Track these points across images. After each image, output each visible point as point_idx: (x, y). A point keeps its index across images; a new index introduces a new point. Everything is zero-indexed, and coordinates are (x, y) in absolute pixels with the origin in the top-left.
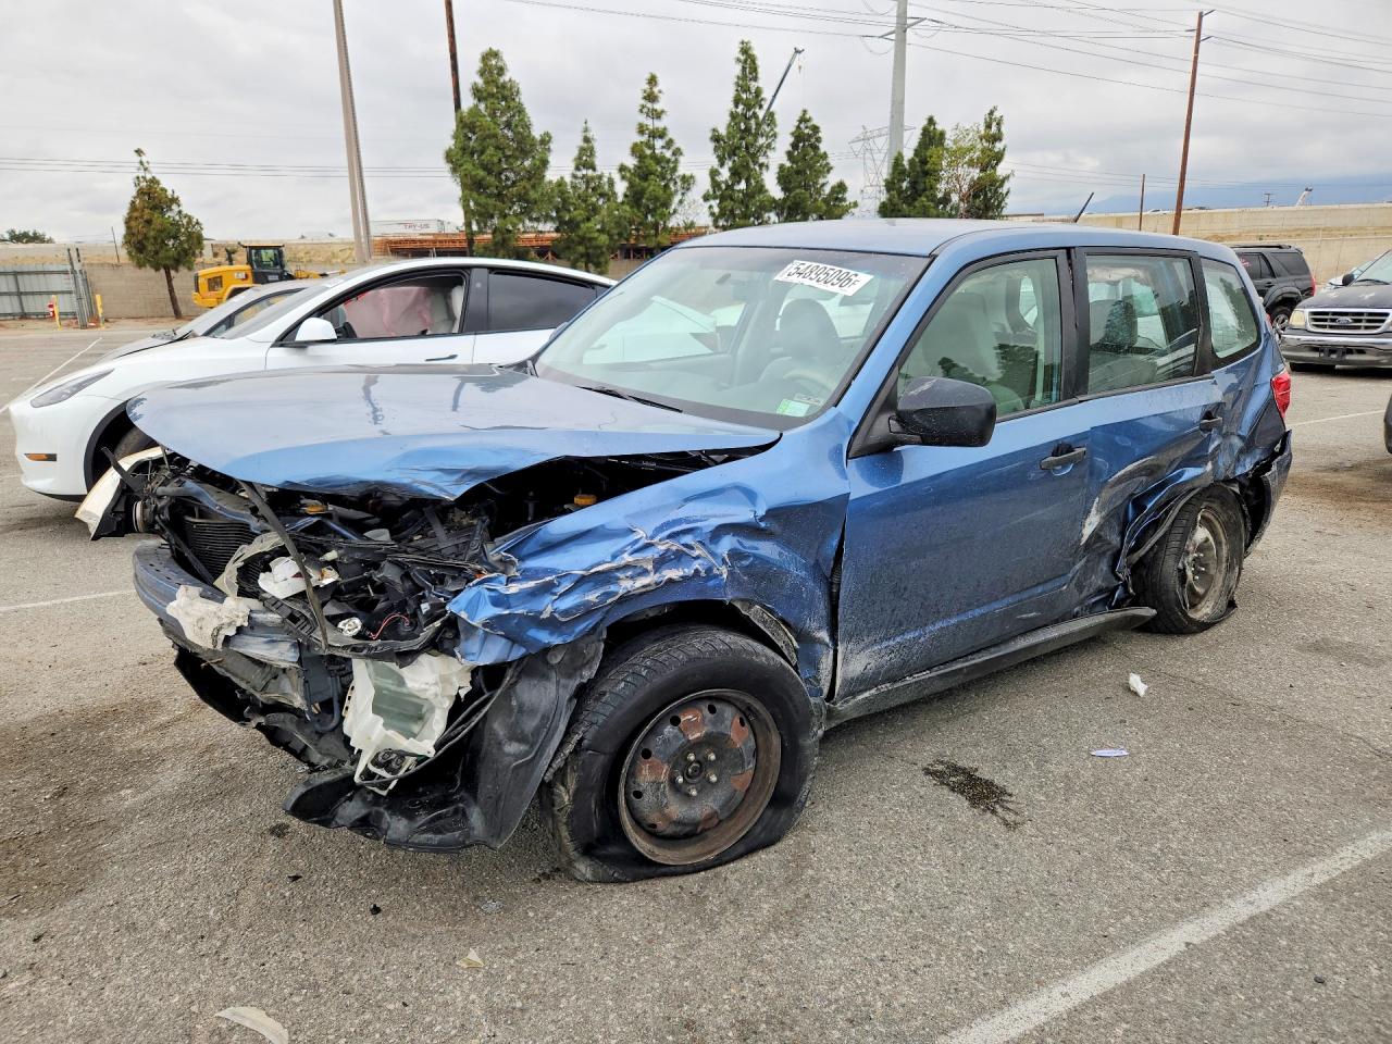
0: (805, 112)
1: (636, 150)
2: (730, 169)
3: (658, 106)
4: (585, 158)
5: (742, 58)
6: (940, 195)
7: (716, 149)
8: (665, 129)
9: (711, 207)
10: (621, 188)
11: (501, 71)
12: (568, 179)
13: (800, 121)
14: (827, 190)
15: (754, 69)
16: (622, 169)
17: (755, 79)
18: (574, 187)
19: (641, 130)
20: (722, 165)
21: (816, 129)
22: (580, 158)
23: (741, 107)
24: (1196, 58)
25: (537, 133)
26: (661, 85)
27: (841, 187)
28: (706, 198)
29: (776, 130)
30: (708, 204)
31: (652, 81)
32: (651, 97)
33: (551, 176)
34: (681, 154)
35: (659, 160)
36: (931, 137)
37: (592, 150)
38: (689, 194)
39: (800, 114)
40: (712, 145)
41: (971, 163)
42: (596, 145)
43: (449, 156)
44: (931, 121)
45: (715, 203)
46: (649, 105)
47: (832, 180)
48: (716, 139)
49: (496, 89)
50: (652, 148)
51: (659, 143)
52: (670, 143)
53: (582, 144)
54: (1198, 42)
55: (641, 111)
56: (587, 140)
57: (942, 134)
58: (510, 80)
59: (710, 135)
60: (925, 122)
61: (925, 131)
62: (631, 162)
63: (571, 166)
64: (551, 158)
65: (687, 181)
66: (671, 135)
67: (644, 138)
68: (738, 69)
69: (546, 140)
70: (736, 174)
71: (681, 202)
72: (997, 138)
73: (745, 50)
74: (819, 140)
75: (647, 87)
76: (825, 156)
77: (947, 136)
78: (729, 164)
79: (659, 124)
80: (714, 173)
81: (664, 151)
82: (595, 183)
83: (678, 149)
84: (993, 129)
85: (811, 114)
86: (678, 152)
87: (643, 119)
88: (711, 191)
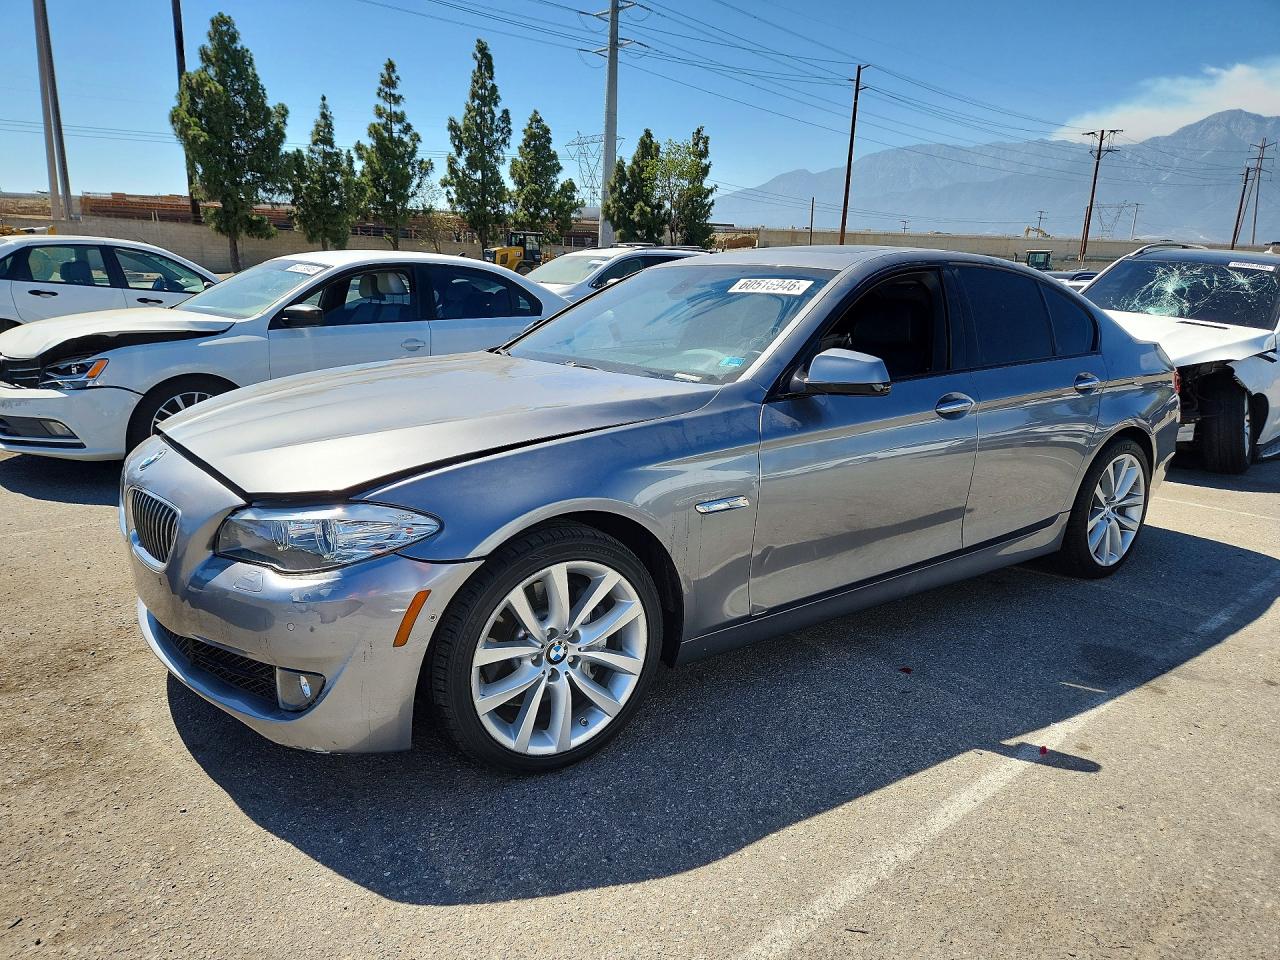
0: (536, 112)
1: (374, 132)
2: (467, 159)
3: (394, 93)
4: (324, 133)
5: (479, 56)
6: (655, 202)
7: (453, 138)
8: (403, 114)
9: (448, 192)
10: (359, 166)
11: (234, 38)
12: (305, 152)
13: (532, 121)
14: (558, 187)
15: (490, 67)
16: (359, 148)
17: (491, 78)
18: (311, 160)
19: (379, 113)
20: (459, 154)
21: (547, 131)
22: (317, 134)
23: (477, 102)
24: (855, 104)
25: (271, 103)
26: (399, 72)
27: (570, 187)
28: (445, 183)
29: (511, 127)
30: (445, 190)
31: (390, 66)
32: (390, 83)
33: (287, 148)
34: (419, 140)
35: (396, 143)
36: (647, 147)
37: (329, 126)
38: (427, 178)
40: (448, 134)
41: (681, 176)
42: (335, 124)
43: (174, 118)
44: (648, 134)
45: (452, 189)
46: (387, 90)
47: (561, 178)
48: (453, 127)
49: (228, 55)
50: (390, 131)
51: (396, 128)
52: (408, 128)
53: (319, 118)
54: (857, 90)
55: (379, 95)
56: (324, 116)
57: (657, 149)
58: (242, 48)
59: (447, 124)
60: (643, 134)
61: (642, 139)
62: (368, 142)
63: (308, 141)
64: (287, 131)
65: (426, 168)
66: (409, 120)
67: (383, 120)
68: (476, 64)
69: (284, 112)
70: (472, 163)
71: (419, 186)
72: (704, 154)
73: (482, 49)
74: (549, 140)
75: (384, 72)
76: (554, 156)
77: (661, 150)
78: (466, 153)
79: (396, 109)
80: (452, 162)
81: (403, 136)
82: (333, 160)
83: (416, 135)
84: (700, 146)
85: (541, 115)
86: (416, 138)
87: (381, 103)
88: (449, 178)
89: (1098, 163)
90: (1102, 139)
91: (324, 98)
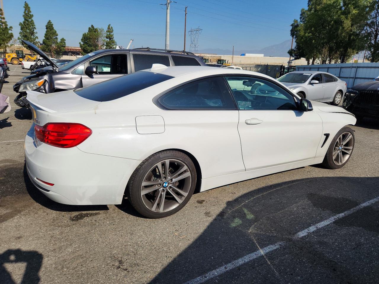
3: (2, 16)
8: (6, 22)
13: (48, 23)
15: (29, 10)
17: (31, 12)
21: (53, 25)
27: (63, 40)
28: (19, 39)
35: (4, 29)
36: (92, 30)
39: (48, 21)
40: (20, 27)
44: (92, 26)
48: (20, 24)
51: (3, 25)
52: (6, 25)
57: (95, 29)
61: (89, 28)
68: (24, 9)
72: (112, 32)
73: (26, 5)
79: (3, 21)
80: (20, 33)
84: (110, 30)
85: (51, 21)
86: (11, 27)
88: (20, 37)
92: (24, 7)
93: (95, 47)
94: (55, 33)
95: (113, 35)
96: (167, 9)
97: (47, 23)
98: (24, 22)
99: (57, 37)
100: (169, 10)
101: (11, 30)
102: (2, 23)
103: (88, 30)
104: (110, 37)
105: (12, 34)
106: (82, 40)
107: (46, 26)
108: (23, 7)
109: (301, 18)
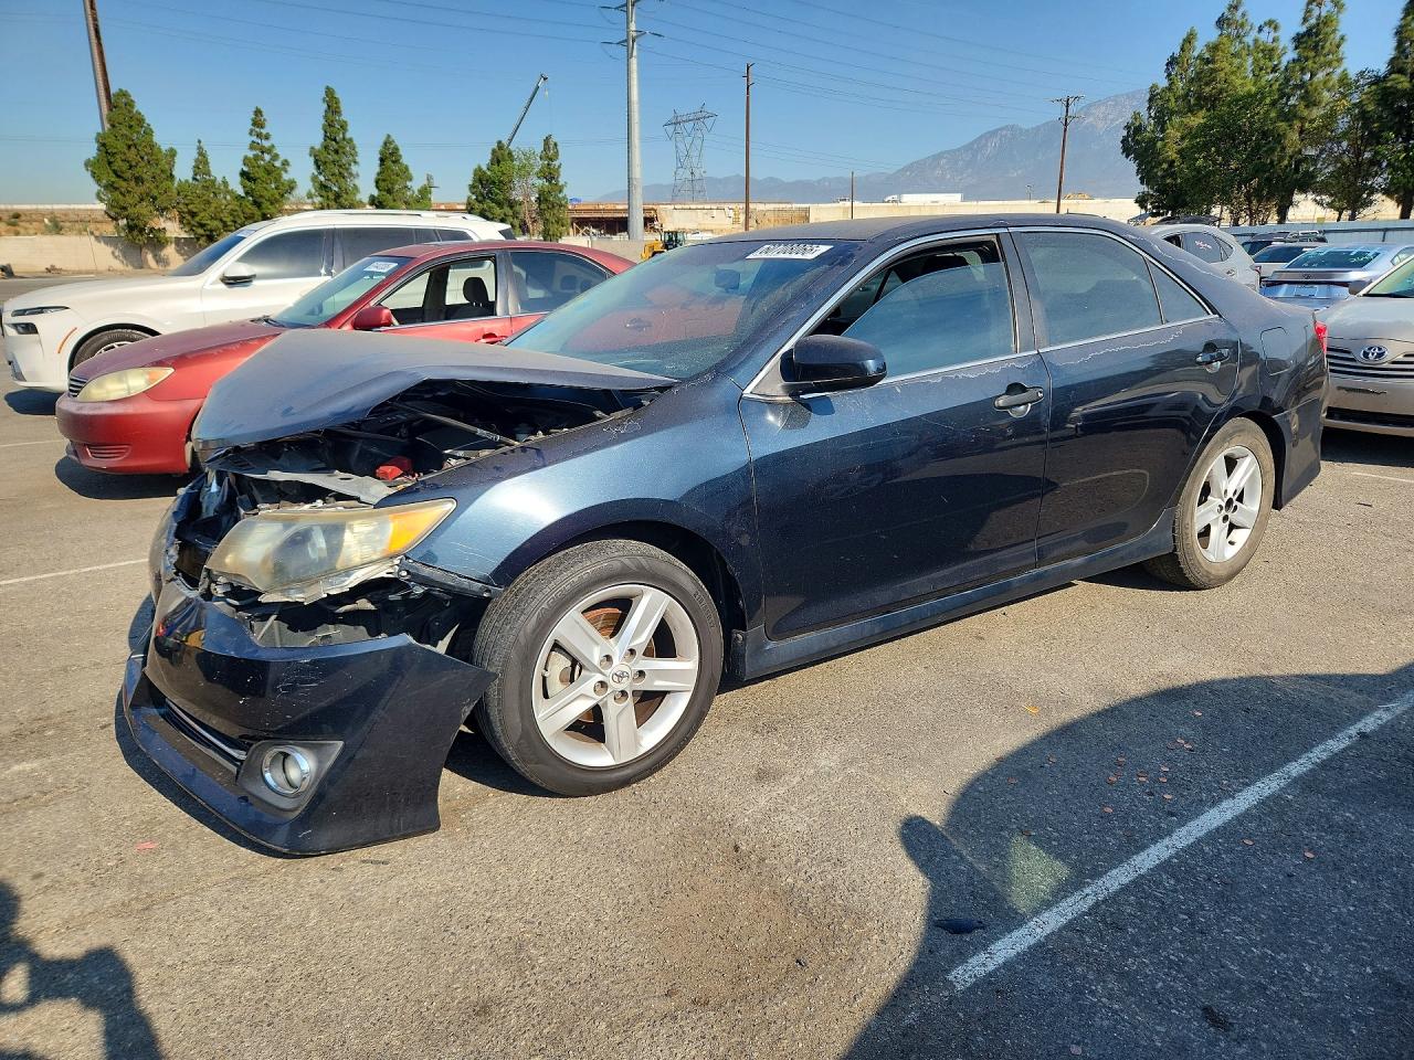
0: (389, 136)
1: (246, 161)
3: (264, 131)
4: (201, 164)
5: (327, 98)
7: (316, 162)
8: (273, 146)
10: (237, 187)
11: (130, 104)
12: (190, 182)
13: (385, 144)
15: (338, 107)
17: (339, 114)
19: (251, 148)
20: (320, 173)
21: (397, 149)
22: (197, 167)
25: (164, 148)
26: (266, 115)
28: (310, 196)
31: (258, 112)
32: (258, 124)
34: (288, 164)
35: (270, 171)
36: (500, 155)
37: (206, 163)
39: (384, 139)
40: (311, 159)
42: (210, 160)
43: (87, 164)
44: (499, 143)
46: (258, 130)
47: (416, 185)
48: (314, 154)
50: (262, 159)
51: (267, 157)
52: (276, 157)
53: (195, 155)
54: (748, 85)
55: (251, 134)
56: (202, 155)
57: (510, 154)
58: (138, 111)
59: (308, 151)
60: (495, 146)
61: (494, 151)
63: (191, 174)
65: (291, 186)
66: (278, 151)
67: (256, 153)
68: (325, 106)
69: (172, 153)
72: (554, 158)
73: (329, 92)
74: (400, 156)
75: (254, 117)
76: (407, 168)
77: (515, 155)
78: (323, 170)
79: (266, 144)
80: (314, 179)
81: (273, 162)
82: (210, 185)
83: (286, 161)
84: (550, 150)
85: (393, 137)
87: (254, 138)
88: (313, 191)
89: (1065, 130)
90: (1067, 106)
91: (199, 142)
92: (324, 99)
93: (511, 207)
94: (405, 174)
95: (559, 167)
96: (630, 56)
97: (382, 144)
98: (326, 148)
99: (409, 184)
100: (634, 61)
101: (286, 171)
102: (263, 152)
103: (489, 157)
104: (550, 175)
105: (293, 182)
106: (472, 187)
107: (381, 153)
108: (321, 102)
109: (1149, 108)
